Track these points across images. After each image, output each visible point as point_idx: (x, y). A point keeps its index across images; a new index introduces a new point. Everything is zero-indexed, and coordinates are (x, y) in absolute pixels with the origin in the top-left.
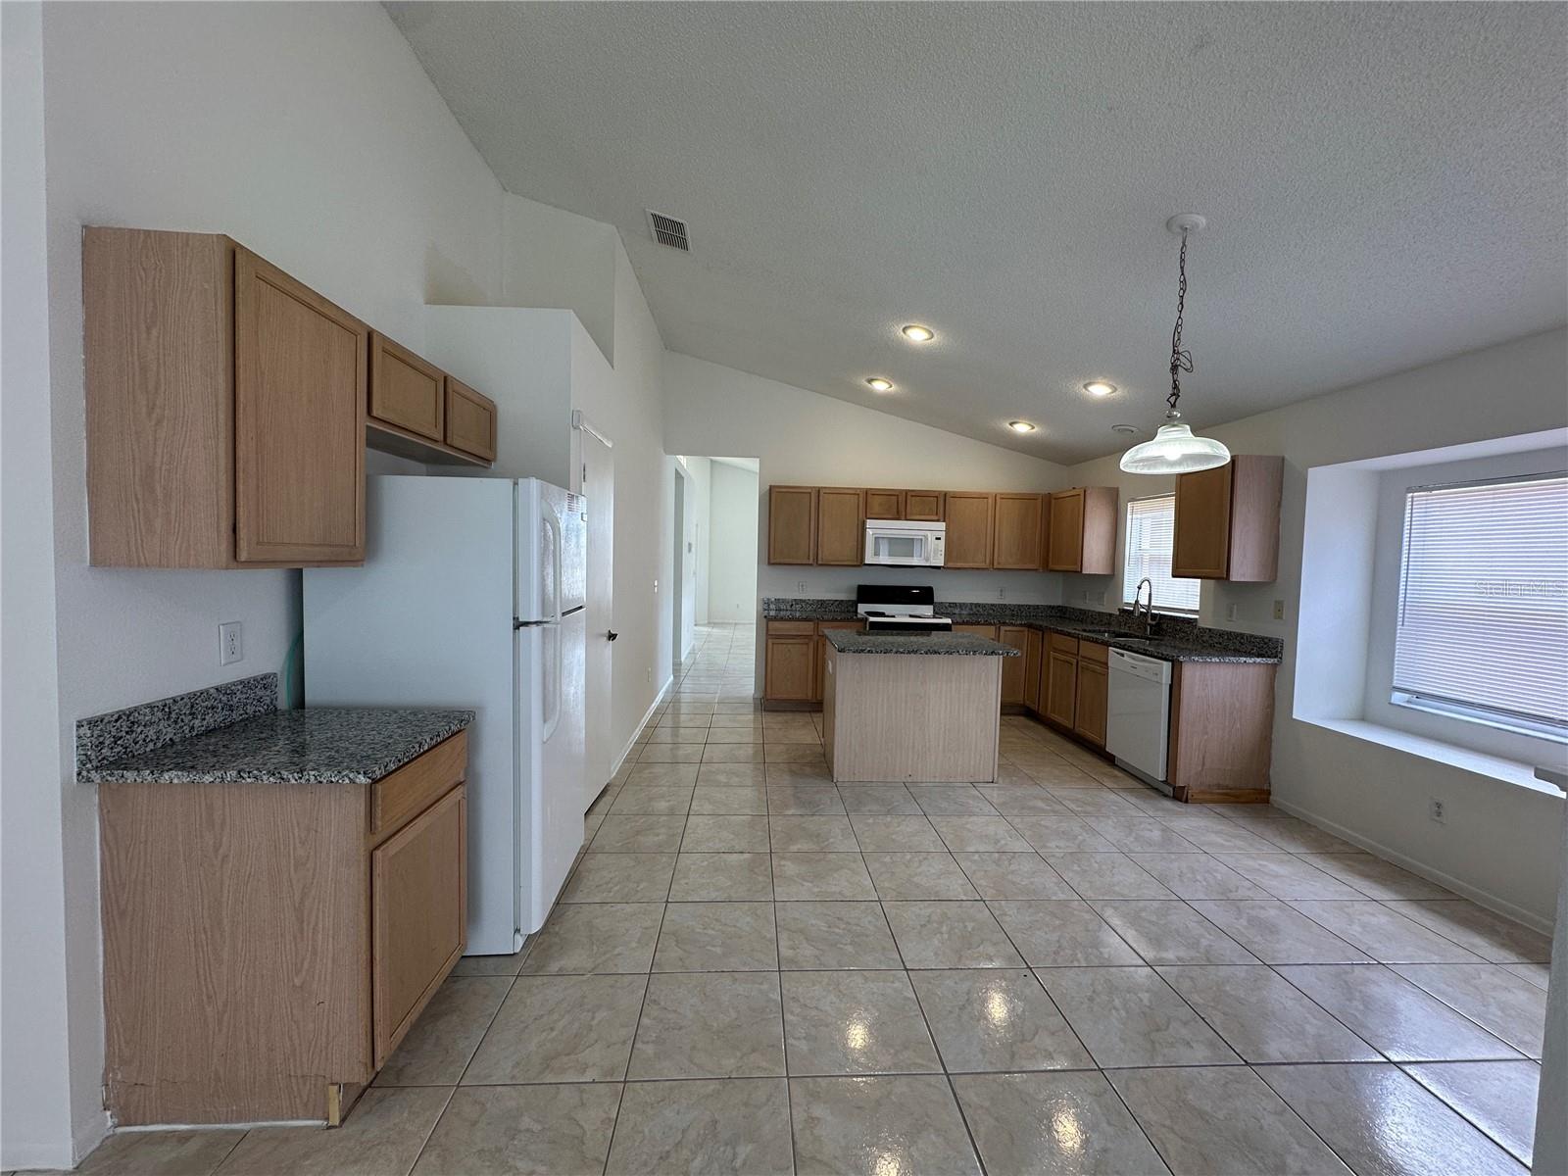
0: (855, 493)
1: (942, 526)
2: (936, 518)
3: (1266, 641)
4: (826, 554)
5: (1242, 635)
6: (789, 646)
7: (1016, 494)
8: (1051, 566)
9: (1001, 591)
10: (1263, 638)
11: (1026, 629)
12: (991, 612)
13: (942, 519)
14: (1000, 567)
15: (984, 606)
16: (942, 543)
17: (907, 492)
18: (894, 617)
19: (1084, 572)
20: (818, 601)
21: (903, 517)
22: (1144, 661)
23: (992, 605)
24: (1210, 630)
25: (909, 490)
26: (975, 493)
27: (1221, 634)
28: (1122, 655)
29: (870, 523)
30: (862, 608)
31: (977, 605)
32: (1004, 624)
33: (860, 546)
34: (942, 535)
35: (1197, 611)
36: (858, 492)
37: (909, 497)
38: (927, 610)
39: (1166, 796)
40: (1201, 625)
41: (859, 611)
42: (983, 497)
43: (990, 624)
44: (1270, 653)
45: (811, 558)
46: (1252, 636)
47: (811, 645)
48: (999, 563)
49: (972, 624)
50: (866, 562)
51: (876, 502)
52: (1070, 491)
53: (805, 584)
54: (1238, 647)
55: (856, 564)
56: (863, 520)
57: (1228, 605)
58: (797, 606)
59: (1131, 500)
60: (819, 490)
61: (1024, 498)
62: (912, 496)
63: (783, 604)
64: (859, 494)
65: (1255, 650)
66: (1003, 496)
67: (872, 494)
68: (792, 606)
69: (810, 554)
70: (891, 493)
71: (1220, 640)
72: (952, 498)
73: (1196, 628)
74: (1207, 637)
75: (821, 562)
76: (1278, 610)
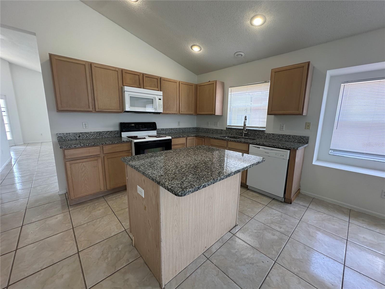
0: (115, 70)
1: (161, 93)
2: (157, 89)
3: (302, 137)
4: (100, 105)
5: (290, 136)
6: (84, 164)
7: (186, 83)
8: (198, 113)
9: (179, 123)
10: (301, 137)
11: (195, 137)
12: (176, 131)
13: (160, 90)
14: (182, 113)
15: (174, 129)
16: (161, 101)
17: (143, 74)
18: (145, 138)
19: (216, 114)
20: (97, 132)
21: (142, 87)
23: (177, 129)
24: (273, 134)
25: (146, 74)
26: (172, 80)
27: (279, 135)
29: (126, 88)
30: (125, 135)
31: (171, 129)
32: (189, 136)
33: (121, 102)
34: (161, 97)
35: (265, 127)
36: (117, 70)
37: (144, 77)
38: (154, 133)
39: (281, 202)
40: (267, 132)
41: (122, 136)
42: (175, 82)
43: (184, 137)
44: (304, 142)
45: (91, 107)
46: (295, 136)
47: (100, 161)
48: (181, 112)
49: (178, 138)
50: (126, 110)
51: (128, 78)
52: (208, 82)
53: (87, 123)
54: (287, 140)
55: (119, 111)
56: (122, 86)
57: (281, 125)
58: (83, 137)
59: (231, 87)
60: (91, 64)
61: (189, 85)
62: (146, 77)
63: (73, 136)
64: (117, 71)
65: (296, 141)
66: (182, 83)
67: (125, 73)
68: (80, 136)
69: (90, 105)
70: (135, 73)
71: (279, 138)
72: (163, 81)
73: (266, 134)
74: (271, 137)
75: (97, 110)
76: (308, 126)
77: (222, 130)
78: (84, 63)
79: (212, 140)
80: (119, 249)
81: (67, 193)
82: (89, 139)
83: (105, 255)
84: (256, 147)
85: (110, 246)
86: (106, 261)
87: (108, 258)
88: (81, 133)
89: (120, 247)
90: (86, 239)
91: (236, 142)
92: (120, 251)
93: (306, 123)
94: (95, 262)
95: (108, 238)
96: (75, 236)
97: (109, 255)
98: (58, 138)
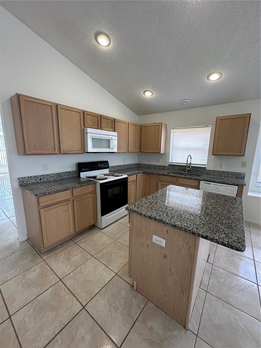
0: (78, 111)
2: (112, 130)
3: (239, 174)
4: (64, 147)
5: (229, 172)
8: (142, 151)
9: (124, 160)
10: (238, 173)
11: (143, 174)
12: (122, 168)
13: (114, 130)
14: (130, 152)
15: (121, 166)
16: (116, 142)
17: (101, 116)
20: (57, 174)
21: (100, 128)
22: (221, 186)
23: (123, 165)
24: (214, 171)
25: (103, 115)
26: (123, 121)
27: (219, 172)
28: (210, 184)
29: (89, 130)
31: (119, 166)
33: (83, 143)
34: (116, 138)
35: (206, 165)
36: (80, 111)
37: (102, 118)
40: (207, 169)
41: (81, 176)
42: (125, 123)
43: (135, 174)
46: (233, 172)
48: (130, 150)
49: (131, 175)
50: (89, 151)
51: (88, 119)
52: (153, 124)
53: (47, 165)
54: (226, 176)
55: (81, 152)
56: (84, 127)
57: (220, 163)
58: (44, 179)
59: (173, 129)
60: (57, 106)
61: (135, 125)
62: (103, 118)
63: (34, 179)
64: (80, 113)
65: (234, 176)
66: (131, 124)
67: (87, 114)
68: (41, 179)
69: (56, 148)
70: (95, 115)
71: (219, 174)
72: (117, 122)
73: (207, 170)
74: (212, 173)
75: (62, 152)
76: (244, 165)
77: (164, 166)
78: (51, 104)
79: (161, 176)
80: (122, 296)
81: (28, 239)
82: (50, 181)
83: (113, 305)
84: (206, 183)
85: (112, 294)
86: (119, 312)
87: (118, 308)
88: (42, 176)
89: (123, 293)
90: (83, 291)
91: (186, 178)
92: (125, 298)
93: (243, 162)
94: (108, 315)
95: (104, 286)
96: (68, 289)
97: (117, 304)
98: (19, 182)
